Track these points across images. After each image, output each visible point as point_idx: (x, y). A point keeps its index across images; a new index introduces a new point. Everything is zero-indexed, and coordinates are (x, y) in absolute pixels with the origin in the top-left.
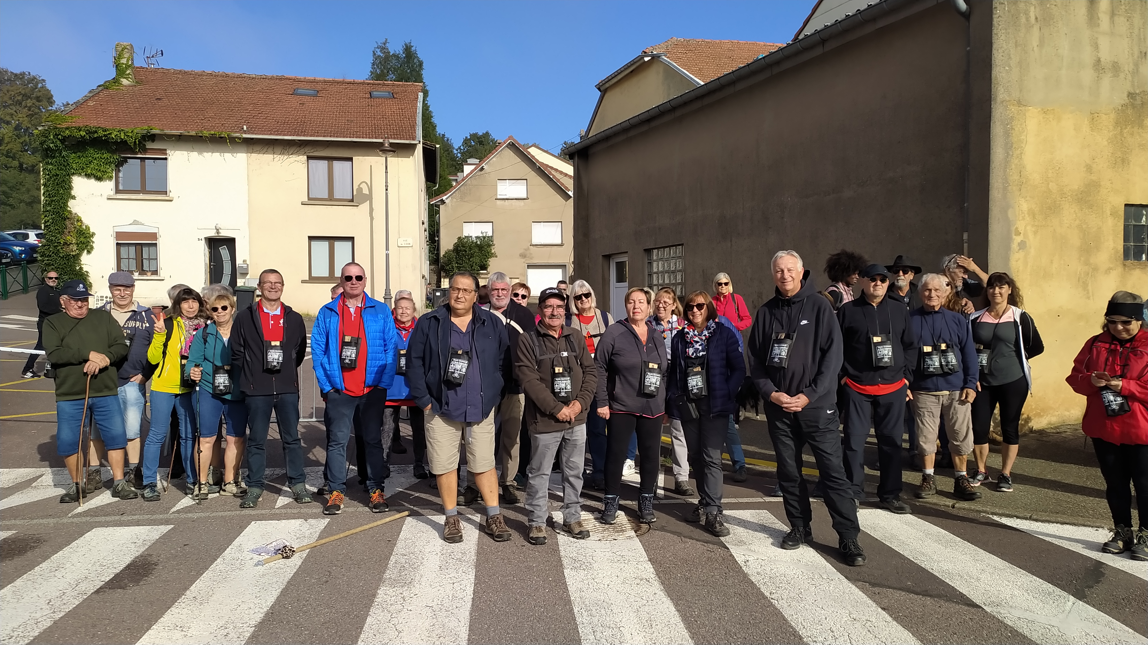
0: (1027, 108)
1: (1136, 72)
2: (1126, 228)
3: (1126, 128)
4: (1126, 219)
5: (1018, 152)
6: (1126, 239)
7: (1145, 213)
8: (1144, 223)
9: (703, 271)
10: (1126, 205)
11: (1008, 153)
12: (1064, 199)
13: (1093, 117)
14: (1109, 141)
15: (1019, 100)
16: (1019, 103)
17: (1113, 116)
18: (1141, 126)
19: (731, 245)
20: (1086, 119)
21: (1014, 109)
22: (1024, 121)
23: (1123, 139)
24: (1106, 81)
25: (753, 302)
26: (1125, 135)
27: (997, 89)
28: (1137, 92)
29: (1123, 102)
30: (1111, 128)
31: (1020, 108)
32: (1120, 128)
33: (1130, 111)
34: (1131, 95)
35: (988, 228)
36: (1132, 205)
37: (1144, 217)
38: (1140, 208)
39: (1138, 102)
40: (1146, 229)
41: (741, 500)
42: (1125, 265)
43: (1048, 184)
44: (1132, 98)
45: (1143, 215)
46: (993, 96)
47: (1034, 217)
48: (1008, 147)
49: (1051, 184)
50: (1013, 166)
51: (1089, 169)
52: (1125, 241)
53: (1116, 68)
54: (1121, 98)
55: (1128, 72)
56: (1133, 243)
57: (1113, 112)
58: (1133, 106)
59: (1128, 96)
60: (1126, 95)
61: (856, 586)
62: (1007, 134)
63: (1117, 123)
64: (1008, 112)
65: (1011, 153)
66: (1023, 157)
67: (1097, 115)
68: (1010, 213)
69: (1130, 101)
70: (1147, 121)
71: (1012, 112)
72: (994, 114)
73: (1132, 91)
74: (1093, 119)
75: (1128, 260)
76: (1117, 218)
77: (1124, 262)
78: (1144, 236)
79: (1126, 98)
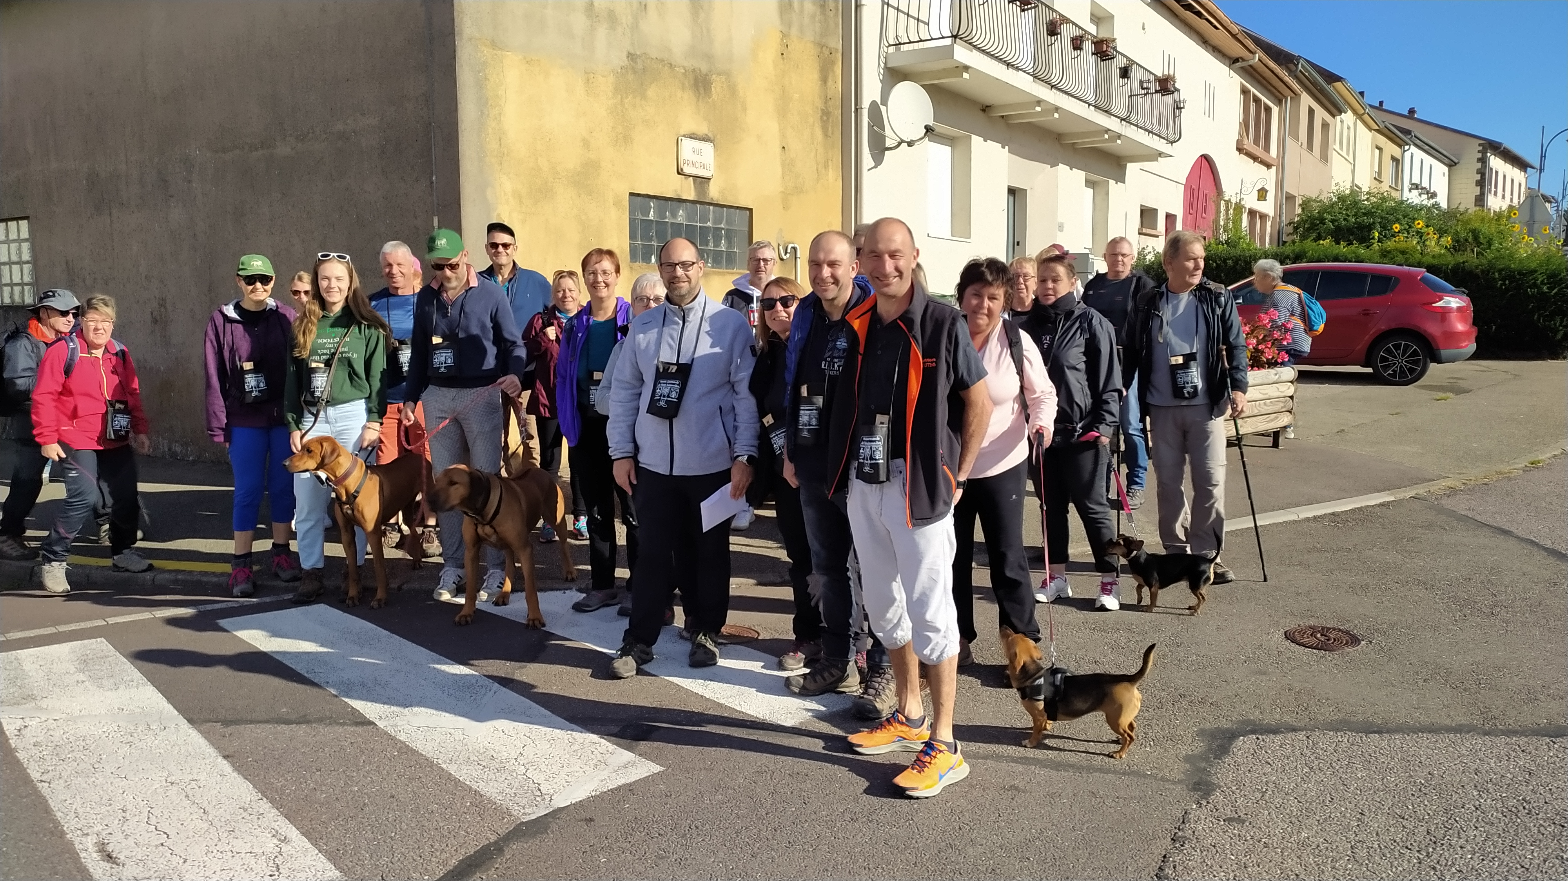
0: (504, 53)
1: (635, 27)
2: (632, 222)
3: (627, 97)
4: (632, 212)
5: (496, 112)
6: (632, 236)
7: (652, 205)
8: (652, 218)
10: (631, 194)
11: (482, 112)
12: (557, 180)
13: (589, 76)
14: (609, 111)
15: (493, 41)
16: (494, 44)
17: (611, 79)
18: (644, 97)
20: (580, 80)
21: (487, 51)
22: (501, 70)
23: (624, 111)
24: (602, 32)
26: (626, 106)
27: (461, 20)
28: (638, 53)
29: (622, 64)
30: (610, 94)
31: (495, 52)
32: (620, 96)
33: (630, 77)
34: (630, 55)
35: (460, 212)
36: (638, 195)
37: (652, 210)
38: (647, 199)
39: (640, 66)
40: (654, 225)
41: (62, 628)
42: (631, 268)
43: (537, 159)
44: (632, 60)
45: (650, 207)
46: (456, 29)
47: (521, 202)
48: (483, 103)
49: (540, 159)
50: (490, 131)
51: (586, 144)
52: (631, 238)
53: (612, 18)
54: (618, 59)
55: (626, 27)
56: (641, 241)
57: (612, 75)
58: (635, 71)
59: (628, 57)
60: (625, 54)
62: (480, 84)
63: (616, 90)
64: (479, 54)
65: (487, 113)
66: (502, 119)
67: (592, 75)
68: (489, 193)
69: (630, 64)
70: (651, 92)
71: (484, 56)
72: (459, 54)
73: (632, 51)
74: (588, 80)
75: (636, 262)
76: (620, 210)
77: (631, 264)
78: (653, 233)
79: (625, 59)
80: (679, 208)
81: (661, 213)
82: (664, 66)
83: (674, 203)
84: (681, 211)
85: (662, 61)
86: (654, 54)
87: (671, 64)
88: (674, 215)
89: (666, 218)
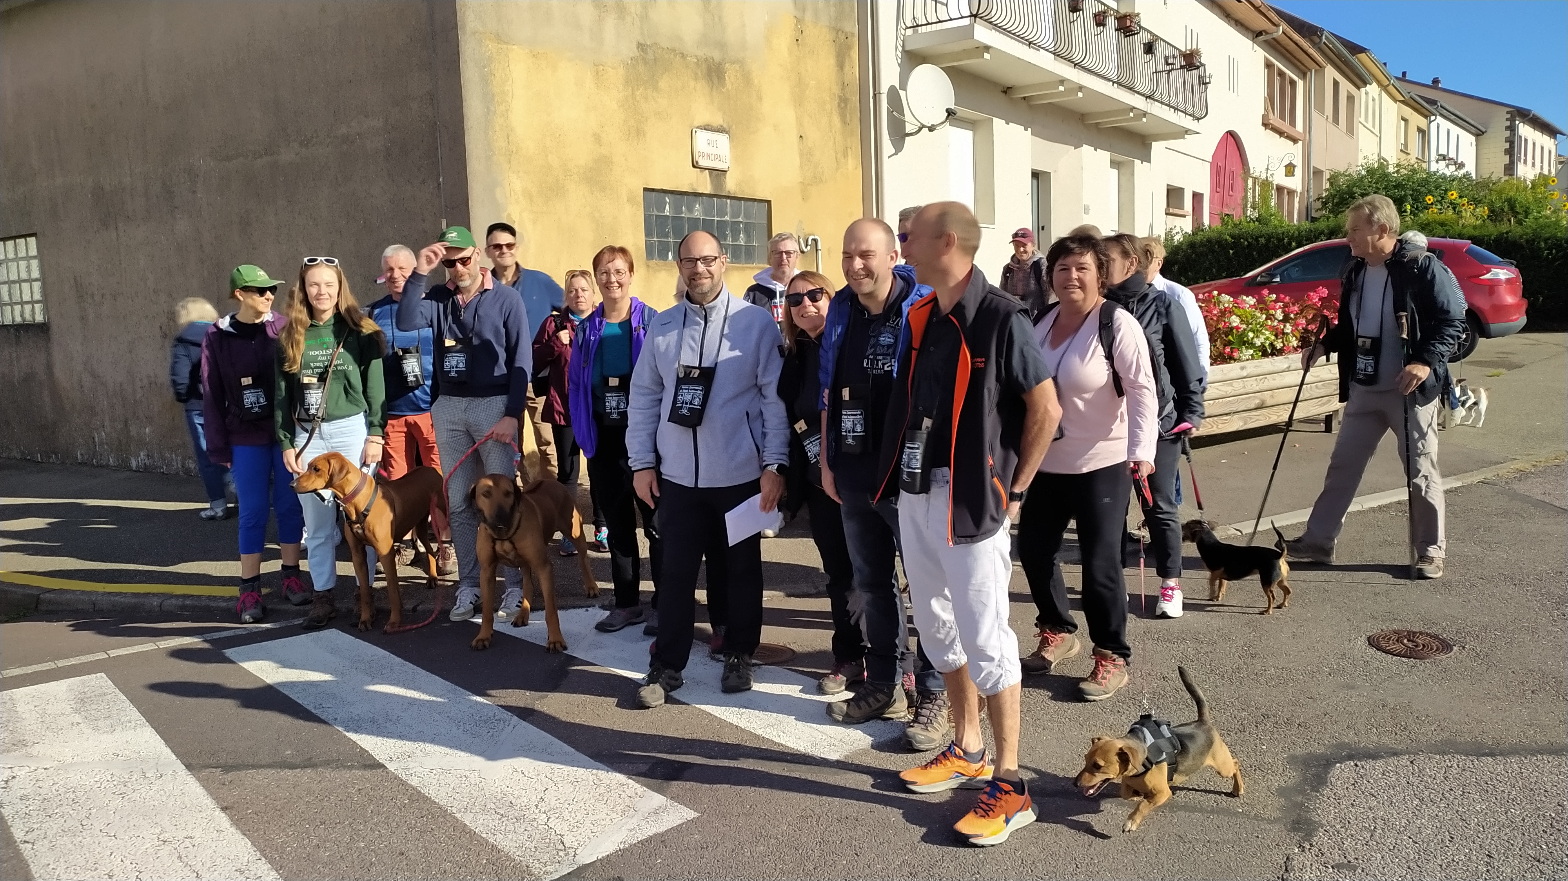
0: (509, 46)
1: (645, 16)
2: (647, 218)
3: (638, 89)
4: (646, 209)
5: (503, 108)
6: (648, 233)
7: (668, 200)
8: (668, 214)
10: (645, 190)
11: (488, 109)
12: (568, 177)
13: (598, 70)
14: (619, 104)
15: (498, 35)
16: (499, 38)
17: (621, 71)
18: (655, 88)
20: (589, 73)
21: (491, 46)
22: (507, 65)
23: (636, 104)
24: (610, 22)
26: (638, 98)
27: (464, 13)
28: (648, 43)
29: (632, 55)
30: (621, 87)
31: (500, 46)
32: (630, 89)
33: (641, 67)
34: (640, 46)
35: (469, 213)
36: (653, 190)
37: (667, 206)
38: (662, 194)
39: (650, 56)
40: (670, 221)
42: (648, 266)
43: (547, 156)
44: (643, 50)
45: (666, 203)
46: (459, 23)
47: (531, 201)
48: (489, 99)
49: (550, 155)
50: (497, 128)
51: (597, 139)
52: (647, 235)
53: (621, 8)
54: (629, 50)
55: (635, 16)
56: (657, 238)
57: (622, 66)
58: (645, 62)
59: (638, 47)
60: (634, 45)
62: (486, 80)
63: (627, 82)
64: (484, 49)
65: (493, 109)
66: (509, 116)
67: (601, 67)
68: (498, 192)
69: (641, 55)
70: (663, 84)
71: (489, 50)
72: (462, 49)
73: (642, 41)
74: (597, 73)
75: (652, 259)
76: (635, 206)
77: (648, 262)
78: (669, 229)
79: (635, 49)
80: (695, 202)
81: (677, 208)
82: (676, 55)
83: (690, 197)
84: (697, 206)
85: (674, 50)
86: (665, 44)
87: (682, 54)
88: (690, 210)
89: (682, 213)
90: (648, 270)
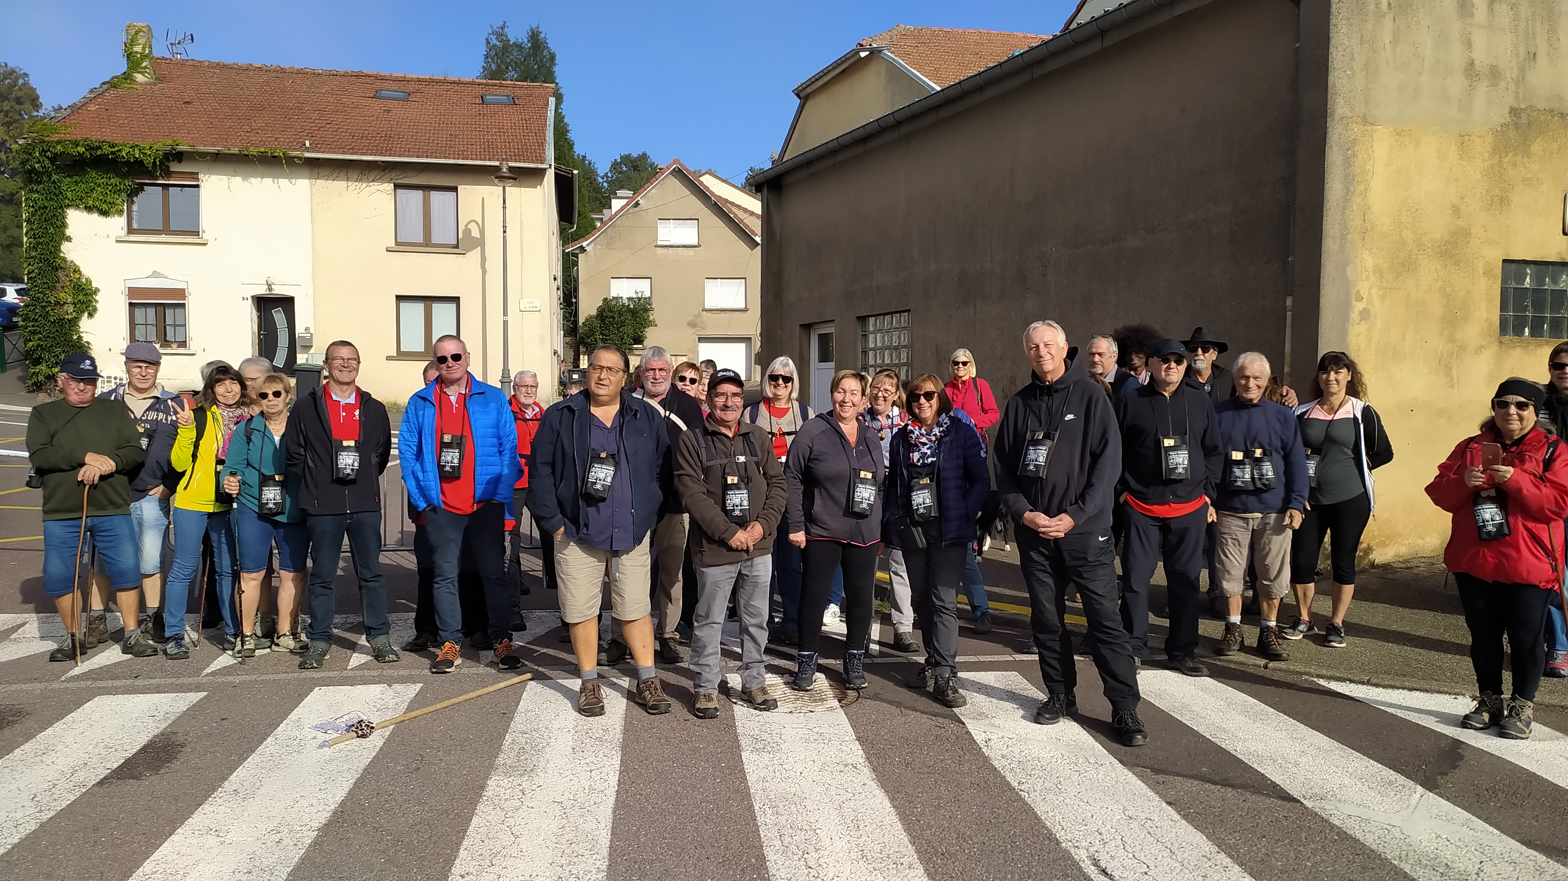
0: (1374, 127)
1: (1521, 80)
2: (1504, 292)
3: (1506, 156)
4: (1504, 281)
5: (1362, 187)
6: (1503, 307)
7: (1529, 272)
8: (1528, 286)
9: (937, 347)
10: (1505, 261)
11: (1348, 189)
12: (1422, 252)
13: (1463, 140)
14: (1484, 174)
15: (1365, 117)
16: (1365, 121)
17: (1489, 139)
18: (1527, 153)
19: (975, 311)
20: (1454, 144)
21: (1356, 128)
22: (1370, 145)
23: (1502, 171)
24: (1482, 90)
25: (1003, 390)
26: (1505, 166)
27: (1334, 101)
28: (1523, 107)
29: (1502, 121)
30: (1487, 155)
31: (1365, 127)
32: (1498, 156)
33: (1512, 134)
34: (1514, 111)
35: (1319, 291)
36: (1513, 261)
37: (1528, 277)
38: (1523, 265)
39: (1524, 120)
40: (1530, 293)
41: (982, 658)
42: (1501, 342)
43: (1402, 231)
44: (1515, 115)
45: (1526, 274)
46: (1329, 111)
47: (1382, 277)
48: (1349, 180)
49: (1404, 231)
50: (1355, 207)
51: (1456, 211)
52: (1502, 310)
53: (1494, 74)
54: (1499, 115)
55: (1510, 80)
56: (1514, 312)
57: (1490, 134)
58: (1517, 126)
59: (1510, 113)
60: (1507, 110)
61: (1134, 773)
62: (1348, 163)
63: (1495, 150)
64: (1350, 132)
65: (1352, 189)
66: (1368, 194)
67: (1468, 137)
68: (1349, 270)
69: (1513, 120)
70: (1536, 148)
71: (1355, 133)
72: (1329, 135)
73: (1515, 106)
74: (1463, 143)
75: (1505, 335)
76: (1492, 279)
77: (1501, 338)
78: (1528, 302)
79: (1508, 115)
80: (1562, 273)
81: (1539, 279)
82: (1553, 116)
83: (1556, 268)
84: (1564, 277)
85: (1551, 111)
86: (1541, 105)
87: (1562, 114)
88: (1555, 281)
89: (1545, 285)
90: (1501, 347)
